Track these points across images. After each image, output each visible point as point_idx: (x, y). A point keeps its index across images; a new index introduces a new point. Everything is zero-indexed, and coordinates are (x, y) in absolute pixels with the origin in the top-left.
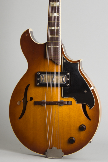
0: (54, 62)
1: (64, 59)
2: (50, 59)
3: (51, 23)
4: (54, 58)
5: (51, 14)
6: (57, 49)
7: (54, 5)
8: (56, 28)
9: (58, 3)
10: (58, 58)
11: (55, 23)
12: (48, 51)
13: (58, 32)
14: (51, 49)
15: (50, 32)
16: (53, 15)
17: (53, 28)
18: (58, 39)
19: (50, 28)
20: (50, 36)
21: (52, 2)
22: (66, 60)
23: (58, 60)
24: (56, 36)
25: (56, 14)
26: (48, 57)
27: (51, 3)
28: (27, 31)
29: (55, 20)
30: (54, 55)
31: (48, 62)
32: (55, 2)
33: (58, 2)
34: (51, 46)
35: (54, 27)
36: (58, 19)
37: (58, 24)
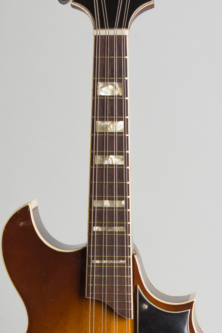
0: (110, 310)
1: (142, 300)
2: (98, 302)
3: (101, 186)
4: (111, 297)
5: (98, 160)
6: (122, 270)
7: (109, 130)
8: (119, 204)
9: (122, 123)
10: (123, 298)
11: (111, 186)
12: (92, 277)
13: (123, 216)
14: (100, 270)
16: (106, 163)
17: (107, 203)
18: (123, 239)
19: (96, 204)
20: (96, 229)
21: (102, 120)
22: (149, 305)
23: (123, 305)
24: (117, 229)
25: (114, 160)
26: (91, 295)
27: (99, 123)
29: (111, 179)
30: (111, 290)
31: (92, 310)
32: (112, 120)
33: (119, 120)
34: (101, 259)
35: (111, 199)
36: (122, 173)
37: (123, 192)
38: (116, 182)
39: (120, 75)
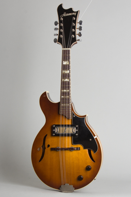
0: (66, 117)
1: (74, 115)
2: (63, 115)
3: (63, 86)
4: (66, 114)
5: (63, 80)
6: (68, 107)
7: (66, 73)
8: (67, 91)
9: (69, 71)
10: (69, 114)
11: (66, 86)
12: (61, 108)
13: (69, 94)
14: (63, 107)
15: (63, 94)
16: (65, 81)
17: (65, 91)
18: (69, 99)
19: (62, 91)
20: (62, 97)
21: (64, 70)
22: (75, 116)
23: (69, 115)
24: (67, 97)
25: (67, 80)
26: (61, 113)
27: (63, 71)
28: (45, 93)
30: (66, 112)
31: (61, 117)
32: (66, 70)
33: (68, 70)
34: (63, 104)
35: (66, 90)
36: (69, 83)
37: (69, 88)
38: (67, 86)
39: (68, 59)
